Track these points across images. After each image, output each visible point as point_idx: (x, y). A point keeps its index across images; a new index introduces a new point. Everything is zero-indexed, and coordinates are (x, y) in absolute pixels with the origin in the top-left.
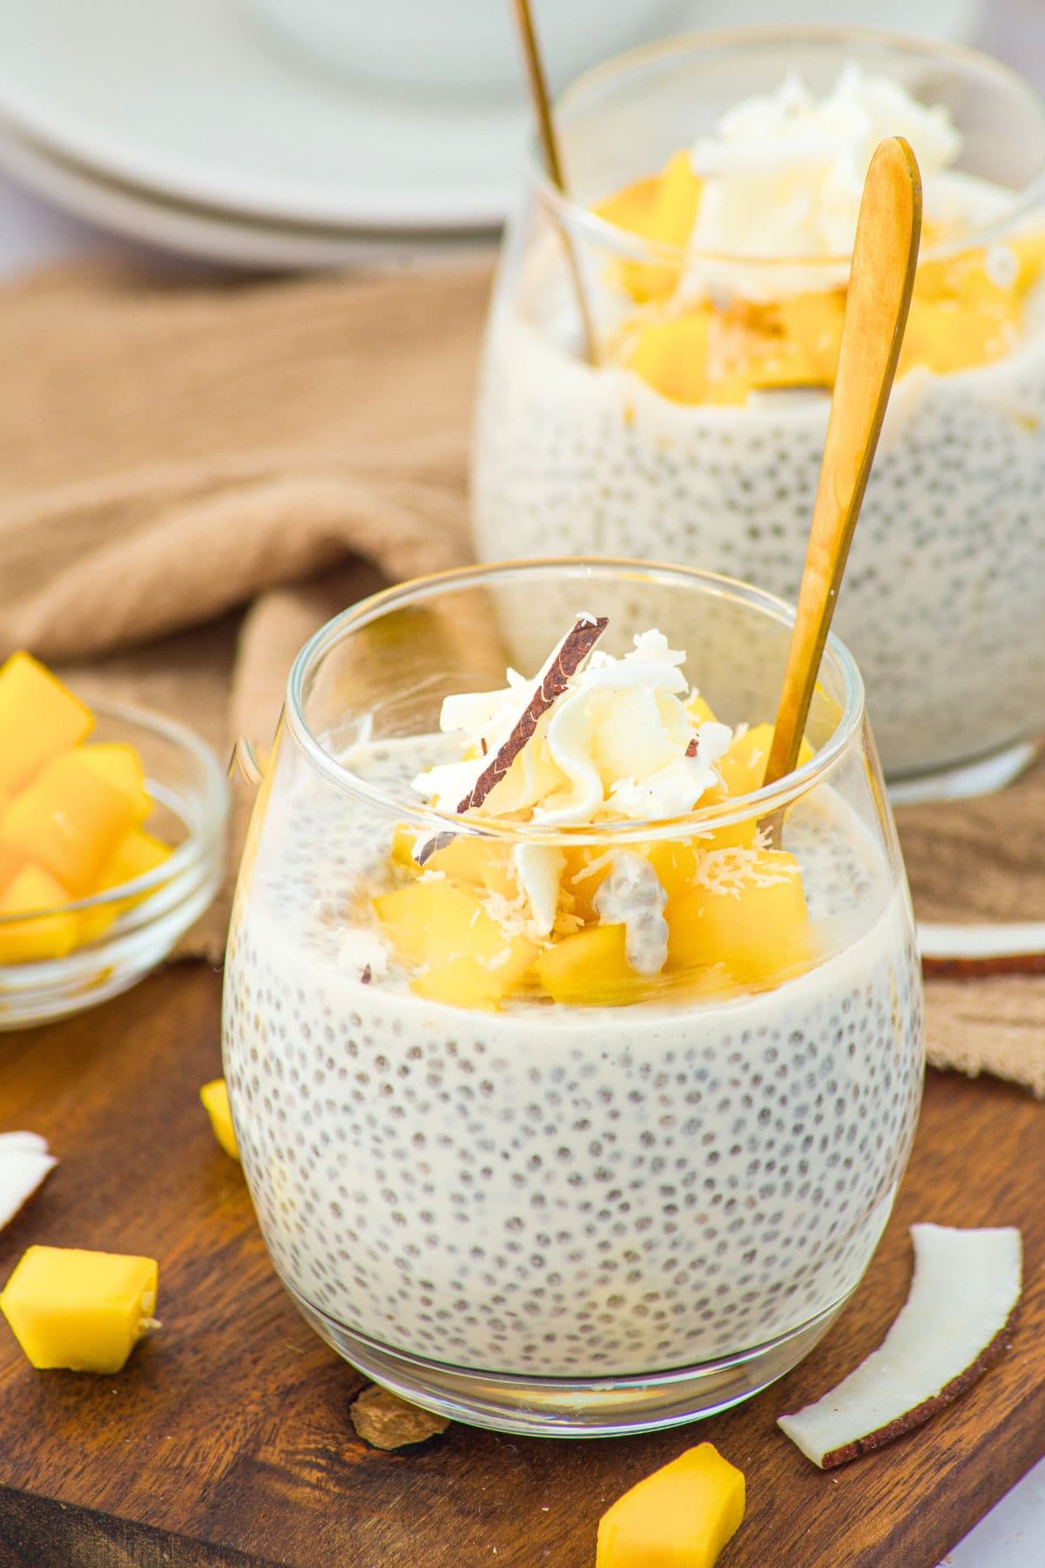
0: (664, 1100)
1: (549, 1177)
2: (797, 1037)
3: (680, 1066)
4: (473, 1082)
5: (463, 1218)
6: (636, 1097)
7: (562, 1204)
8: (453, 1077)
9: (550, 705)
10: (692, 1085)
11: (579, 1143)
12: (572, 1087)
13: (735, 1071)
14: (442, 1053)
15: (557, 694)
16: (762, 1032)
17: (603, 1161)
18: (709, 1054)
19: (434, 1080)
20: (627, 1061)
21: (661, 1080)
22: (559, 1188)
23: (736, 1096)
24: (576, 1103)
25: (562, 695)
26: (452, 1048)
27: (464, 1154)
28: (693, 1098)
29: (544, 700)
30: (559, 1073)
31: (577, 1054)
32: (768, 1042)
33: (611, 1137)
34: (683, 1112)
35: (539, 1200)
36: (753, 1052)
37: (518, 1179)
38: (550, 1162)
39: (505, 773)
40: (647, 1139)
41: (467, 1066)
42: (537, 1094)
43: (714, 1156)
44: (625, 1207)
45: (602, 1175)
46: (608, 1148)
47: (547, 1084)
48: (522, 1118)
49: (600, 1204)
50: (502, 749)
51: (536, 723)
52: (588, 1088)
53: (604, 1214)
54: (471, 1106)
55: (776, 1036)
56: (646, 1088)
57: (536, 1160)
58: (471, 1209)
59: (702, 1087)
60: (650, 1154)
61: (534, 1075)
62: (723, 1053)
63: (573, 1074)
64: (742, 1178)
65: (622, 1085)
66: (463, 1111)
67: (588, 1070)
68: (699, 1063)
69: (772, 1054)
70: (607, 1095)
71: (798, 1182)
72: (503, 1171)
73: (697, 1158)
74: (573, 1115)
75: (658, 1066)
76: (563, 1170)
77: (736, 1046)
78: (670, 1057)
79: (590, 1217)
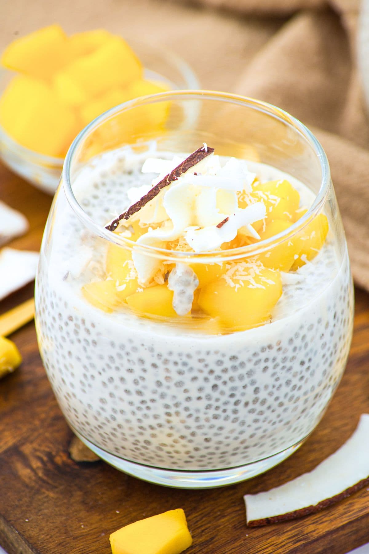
0: (167, 370)
1: (116, 387)
2: (233, 358)
3: (175, 358)
4: (90, 339)
5: (84, 391)
6: (154, 366)
7: (121, 399)
8: (83, 335)
9: (169, 184)
10: (180, 367)
11: (129, 377)
12: (128, 354)
13: (201, 366)
14: (80, 322)
15: (174, 180)
16: (216, 352)
17: (139, 388)
18: (189, 356)
19: (76, 332)
20: (152, 350)
21: (166, 362)
22: (120, 393)
23: (201, 376)
24: (129, 361)
25: (175, 181)
26: (83, 322)
27: (85, 367)
28: (180, 373)
29: (168, 181)
30: (122, 347)
31: (131, 341)
32: (219, 357)
33: (143, 379)
34: (177, 378)
35: (111, 395)
36: (211, 360)
37: (104, 384)
38: (117, 382)
39: (140, 209)
40: (159, 384)
41: (88, 331)
42: (114, 352)
43: (189, 399)
44: (148, 408)
45: (139, 393)
46: (141, 383)
47: (117, 350)
48: (107, 360)
49: (137, 404)
50: (143, 198)
51: (160, 191)
52: (134, 356)
53: (139, 408)
54: (88, 349)
55: (224, 355)
56: (159, 363)
57: (111, 379)
58: (87, 389)
59: (185, 369)
60: (160, 390)
61: (113, 344)
62: (196, 357)
63: (128, 349)
64: (203, 410)
65: (149, 360)
66: (85, 349)
67: (135, 349)
68: (185, 359)
69: (219, 363)
70: (142, 361)
71: (233, 416)
72: (99, 379)
73: (181, 397)
74: (128, 366)
75: (165, 356)
76: (123, 387)
77: (202, 356)
78: (171, 353)
79: (134, 408)
